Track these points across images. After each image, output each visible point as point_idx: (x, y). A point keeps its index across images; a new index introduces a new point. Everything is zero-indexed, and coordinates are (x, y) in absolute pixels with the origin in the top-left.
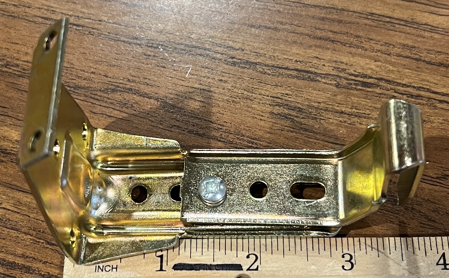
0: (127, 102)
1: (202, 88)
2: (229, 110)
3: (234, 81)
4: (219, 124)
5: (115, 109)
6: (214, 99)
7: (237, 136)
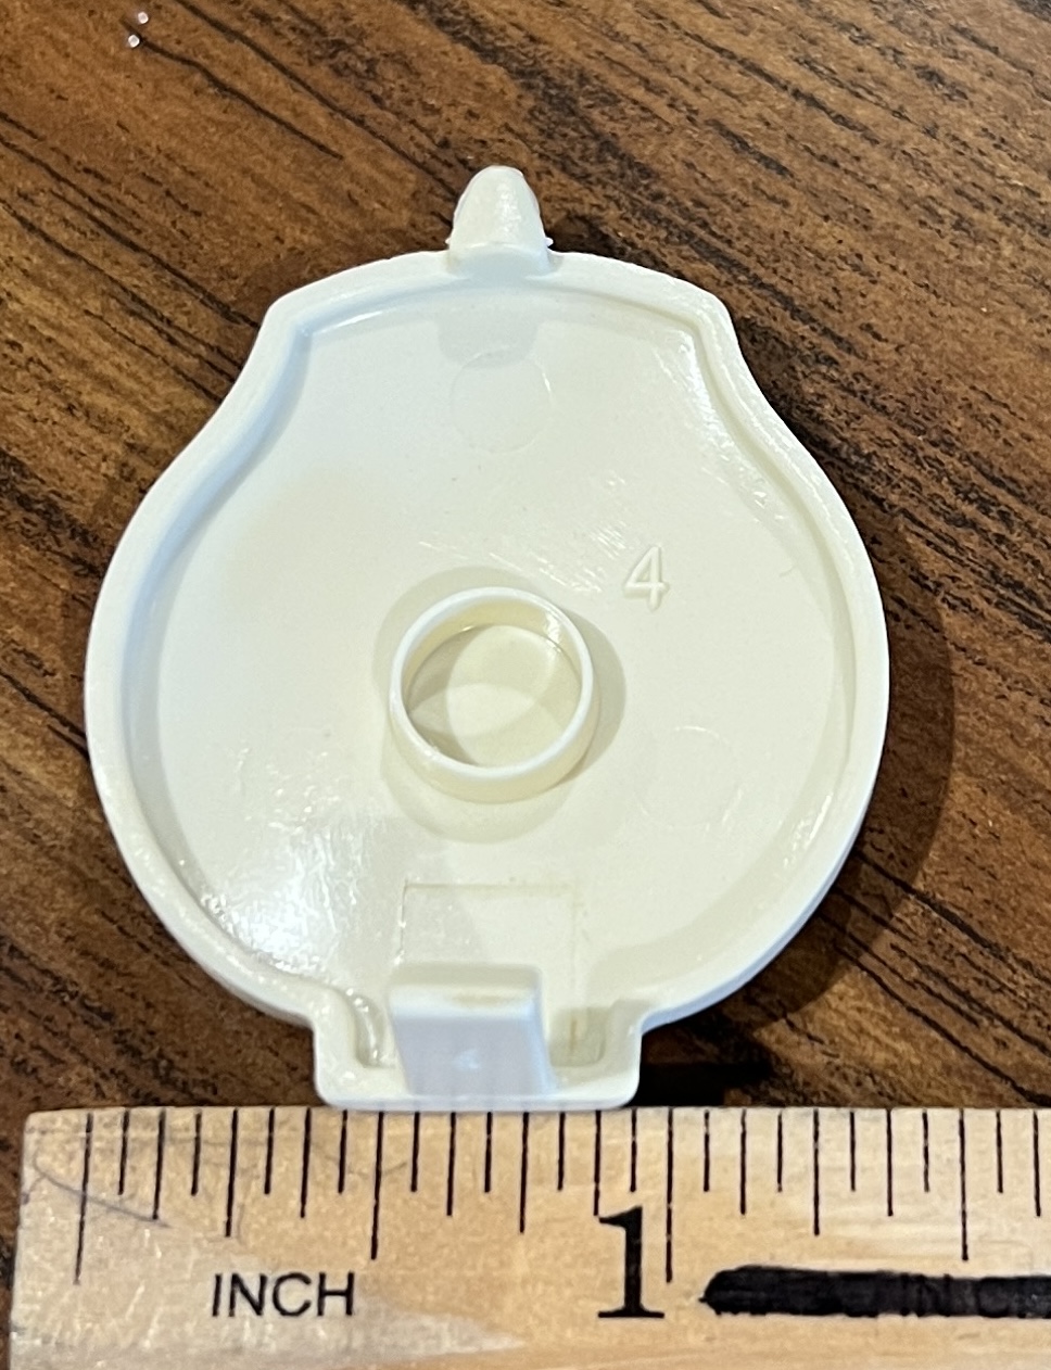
0: (349, 41)
1: (805, 87)
2: (919, 266)
3: (1012, 101)
4: (826, 332)
5: (266, 57)
6: (854, 175)
7: (908, 434)
